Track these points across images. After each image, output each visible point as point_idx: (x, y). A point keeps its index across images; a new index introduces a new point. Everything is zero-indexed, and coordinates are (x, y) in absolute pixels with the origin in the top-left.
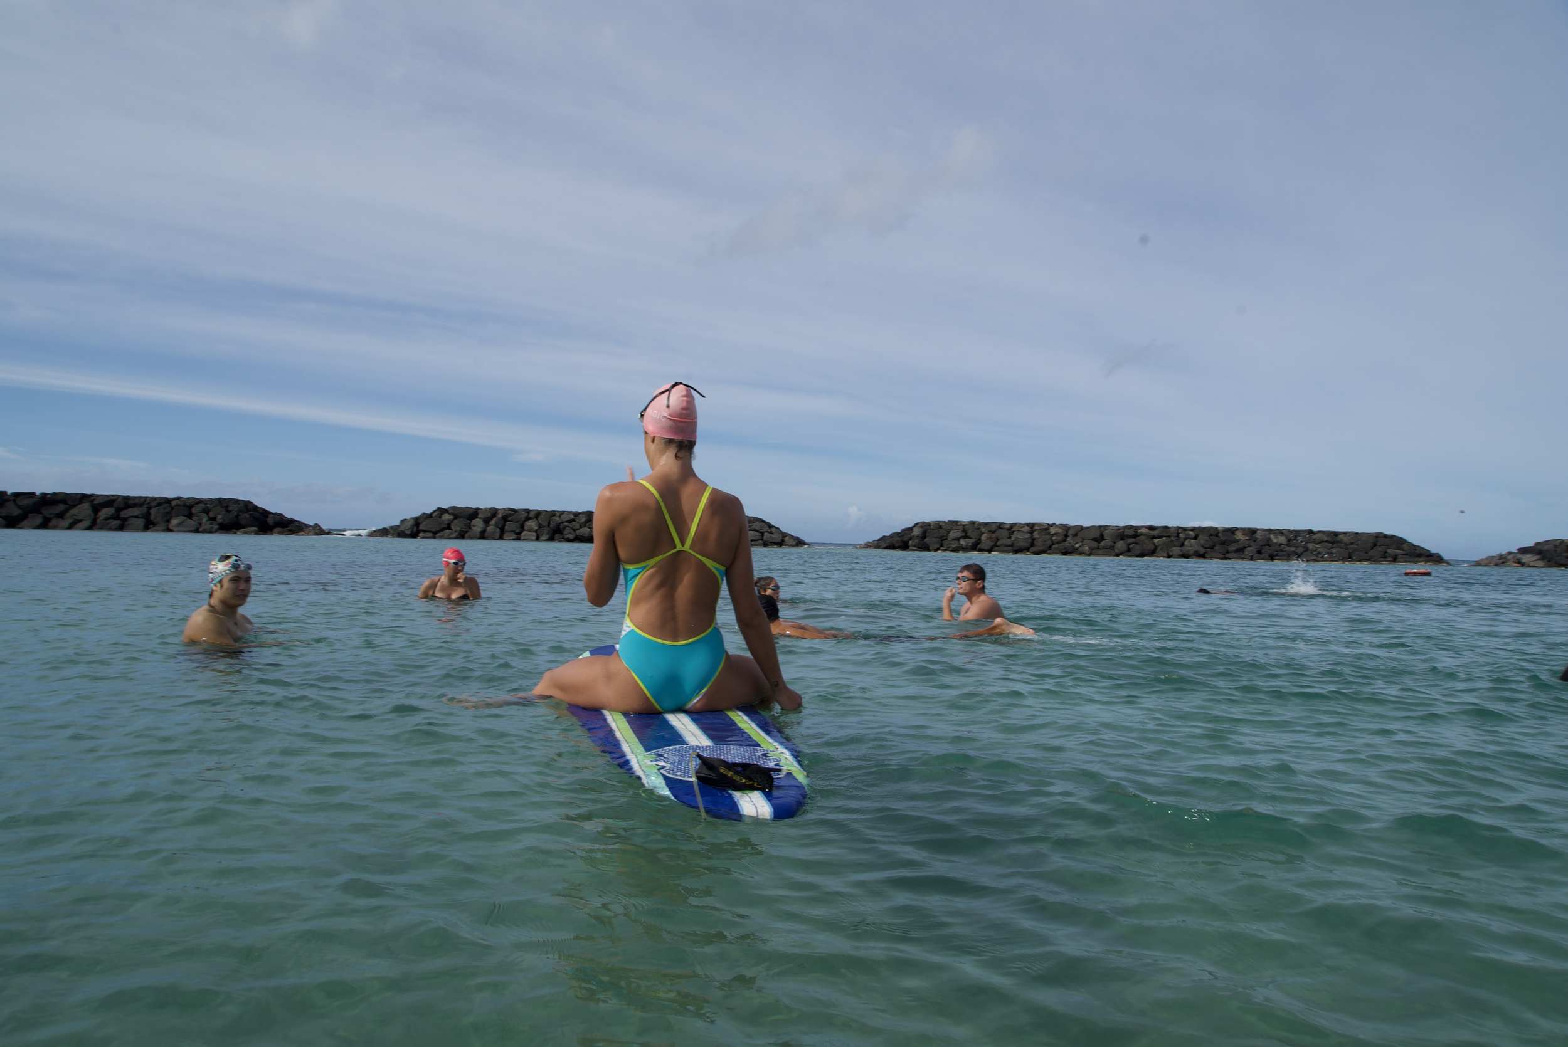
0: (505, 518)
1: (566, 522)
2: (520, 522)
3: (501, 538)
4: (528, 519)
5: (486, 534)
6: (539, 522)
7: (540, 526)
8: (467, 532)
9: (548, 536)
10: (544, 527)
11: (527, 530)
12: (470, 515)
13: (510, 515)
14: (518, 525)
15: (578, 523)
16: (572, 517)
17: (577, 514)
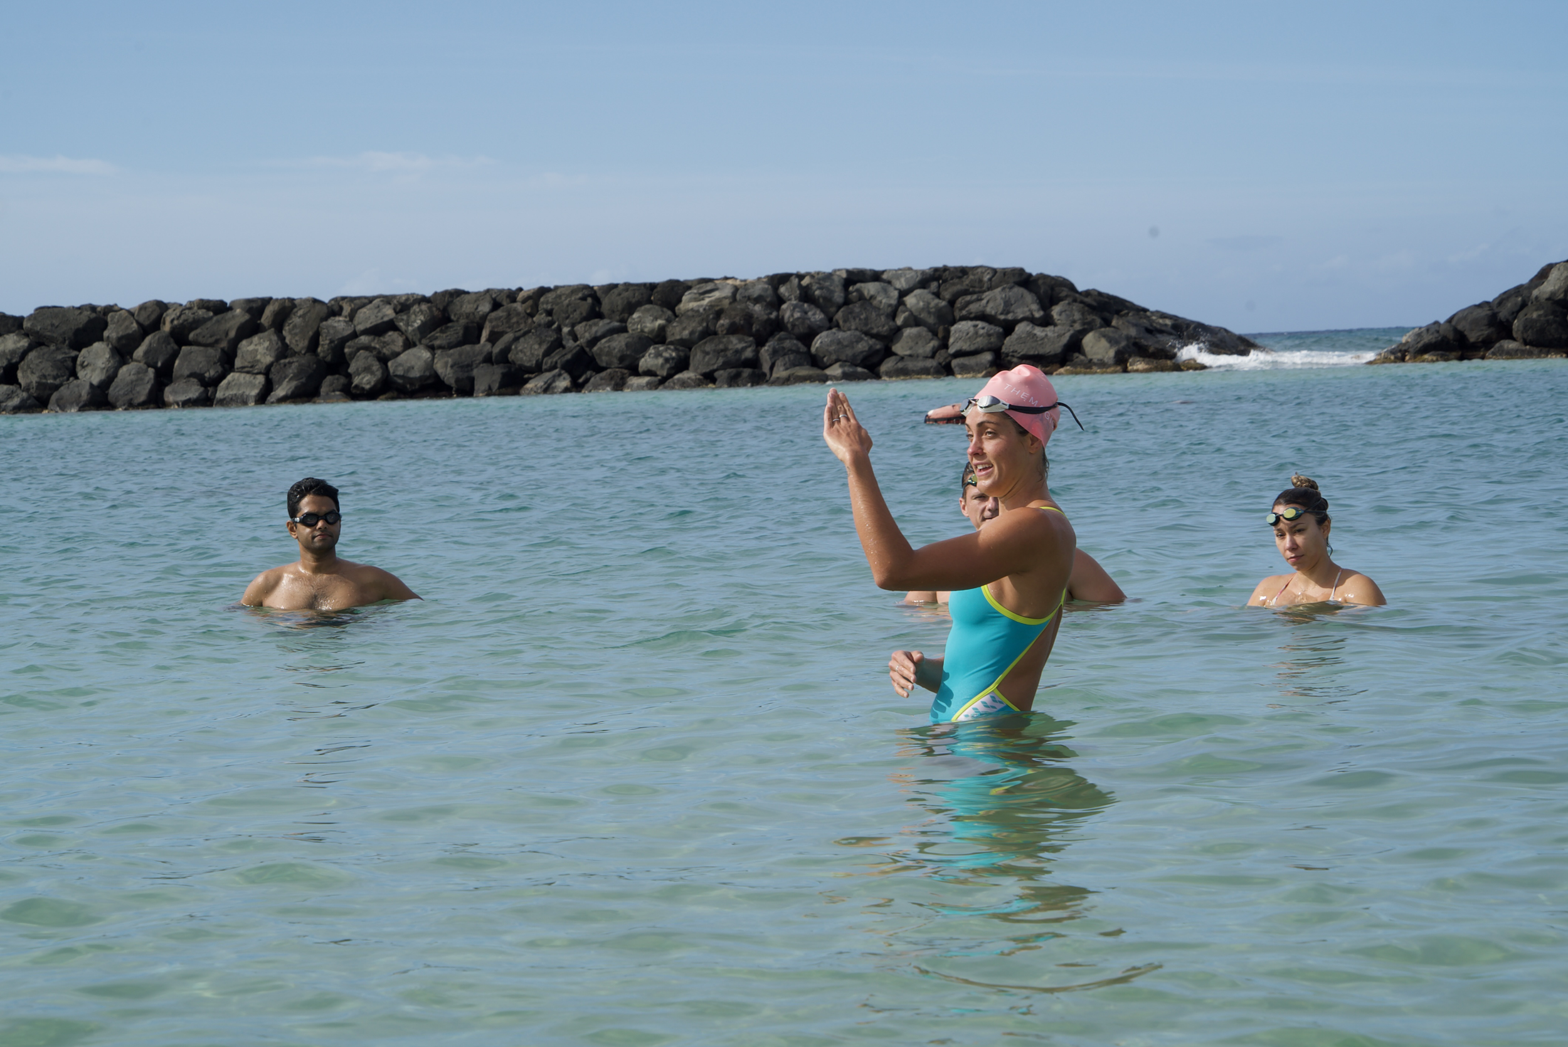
0: (180, 337)
1: (366, 332)
2: (224, 344)
3: (156, 401)
4: (251, 329)
5: (113, 391)
6: (282, 339)
7: (284, 352)
8: (56, 388)
9: (294, 384)
10: (299, 353)
11: (242, 370)
12: (78, 332)
13: (196, 323)
14: (214, 353)
15: (402, 333)
16: (389, 312)
17: (404, 305)
